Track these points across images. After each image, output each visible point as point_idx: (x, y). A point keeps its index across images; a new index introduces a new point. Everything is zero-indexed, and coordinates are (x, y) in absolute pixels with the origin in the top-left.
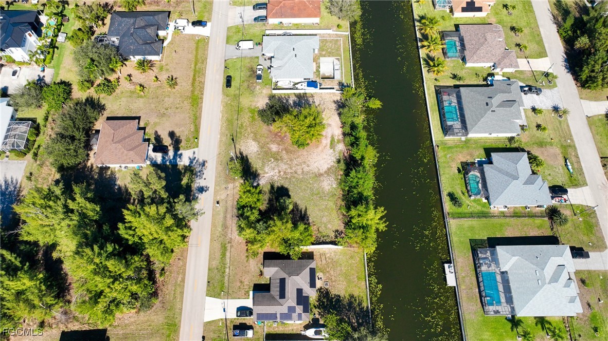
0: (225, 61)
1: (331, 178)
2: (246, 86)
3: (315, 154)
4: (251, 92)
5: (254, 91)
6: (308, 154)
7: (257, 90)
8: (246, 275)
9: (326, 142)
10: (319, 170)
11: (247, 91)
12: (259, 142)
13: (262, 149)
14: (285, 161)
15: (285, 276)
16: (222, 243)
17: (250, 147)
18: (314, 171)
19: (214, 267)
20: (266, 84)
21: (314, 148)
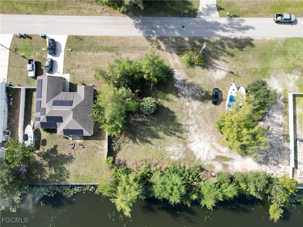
1: (182, 156)
2: (298, 64)
3: (210, 139)
4: (290, 70)
5: (290, 72)
6: (209, 131)
7: (293, 76)
8: (84, 70)
9: (224, 151)
10: (191, 142)
11: (291, 65)
12: (224, 80)
13: (216, 84)
14: (202, 107)
15: (74, 105)
16: (116, 47)
17: (219, 70)
18: (189, 137)
19: (95, 41)
20: (300, 86)
21: (216, 138)
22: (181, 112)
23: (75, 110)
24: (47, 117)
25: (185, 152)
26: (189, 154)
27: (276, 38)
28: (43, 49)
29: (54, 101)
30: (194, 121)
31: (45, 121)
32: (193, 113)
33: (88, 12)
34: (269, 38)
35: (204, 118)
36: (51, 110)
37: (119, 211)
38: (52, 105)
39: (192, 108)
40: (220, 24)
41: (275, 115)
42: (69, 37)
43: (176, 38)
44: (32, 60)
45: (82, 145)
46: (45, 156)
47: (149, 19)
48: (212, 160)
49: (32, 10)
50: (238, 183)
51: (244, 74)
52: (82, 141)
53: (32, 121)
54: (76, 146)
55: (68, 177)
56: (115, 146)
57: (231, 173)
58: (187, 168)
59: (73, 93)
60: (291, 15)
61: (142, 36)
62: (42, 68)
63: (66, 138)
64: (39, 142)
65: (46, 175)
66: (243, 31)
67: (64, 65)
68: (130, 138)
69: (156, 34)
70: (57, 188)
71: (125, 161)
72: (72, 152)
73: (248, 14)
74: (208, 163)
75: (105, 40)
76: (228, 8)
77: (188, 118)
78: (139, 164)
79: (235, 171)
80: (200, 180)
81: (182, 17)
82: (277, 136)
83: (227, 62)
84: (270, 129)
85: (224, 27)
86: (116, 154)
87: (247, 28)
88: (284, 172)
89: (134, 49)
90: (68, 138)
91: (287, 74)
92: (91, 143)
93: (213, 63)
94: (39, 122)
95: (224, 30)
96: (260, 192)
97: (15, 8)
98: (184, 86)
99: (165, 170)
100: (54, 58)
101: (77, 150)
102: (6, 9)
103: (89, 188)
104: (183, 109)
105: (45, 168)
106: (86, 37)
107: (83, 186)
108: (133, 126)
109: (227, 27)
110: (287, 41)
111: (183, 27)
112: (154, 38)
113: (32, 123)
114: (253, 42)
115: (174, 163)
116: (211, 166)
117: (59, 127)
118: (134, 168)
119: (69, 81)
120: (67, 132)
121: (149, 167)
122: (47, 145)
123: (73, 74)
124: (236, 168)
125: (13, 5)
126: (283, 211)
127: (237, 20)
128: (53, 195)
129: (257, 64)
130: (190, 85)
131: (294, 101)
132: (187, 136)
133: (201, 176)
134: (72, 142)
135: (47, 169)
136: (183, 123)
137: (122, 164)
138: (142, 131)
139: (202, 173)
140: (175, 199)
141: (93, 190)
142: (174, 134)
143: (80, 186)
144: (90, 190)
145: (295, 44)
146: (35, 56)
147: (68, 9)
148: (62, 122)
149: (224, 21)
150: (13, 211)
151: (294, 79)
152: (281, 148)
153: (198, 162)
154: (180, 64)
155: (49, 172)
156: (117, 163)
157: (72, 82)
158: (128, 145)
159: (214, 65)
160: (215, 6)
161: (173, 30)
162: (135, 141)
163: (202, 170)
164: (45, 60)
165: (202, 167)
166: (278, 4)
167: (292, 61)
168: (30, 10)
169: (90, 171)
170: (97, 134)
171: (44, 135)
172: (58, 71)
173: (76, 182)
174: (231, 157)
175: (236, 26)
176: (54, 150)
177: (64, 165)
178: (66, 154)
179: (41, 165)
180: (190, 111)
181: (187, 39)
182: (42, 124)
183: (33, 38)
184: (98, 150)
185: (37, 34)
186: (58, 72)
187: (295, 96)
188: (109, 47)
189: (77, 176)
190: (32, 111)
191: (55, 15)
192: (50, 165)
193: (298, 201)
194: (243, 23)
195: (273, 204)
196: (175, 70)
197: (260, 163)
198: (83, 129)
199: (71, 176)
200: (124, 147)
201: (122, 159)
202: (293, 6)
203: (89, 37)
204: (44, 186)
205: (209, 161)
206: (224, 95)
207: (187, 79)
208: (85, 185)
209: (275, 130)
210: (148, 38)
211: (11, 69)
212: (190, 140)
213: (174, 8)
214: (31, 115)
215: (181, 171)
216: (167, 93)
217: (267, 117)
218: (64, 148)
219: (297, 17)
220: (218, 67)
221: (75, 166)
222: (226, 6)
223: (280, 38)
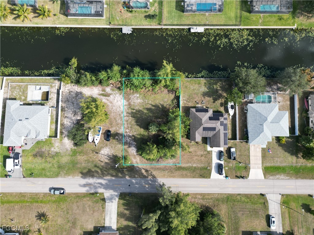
0: (24, 177)
1: (132, 97)
2: (51, 159)
3: (113, 107)
4: (57, 155)
5: (57, 153)
6: (114, 113)
7: (55, 150)
8: (198, 153)
9: (104, 100)
10: (126, 105)
11: (55, 158)
12: (102, 147)
13: (108, 144)
14: (118, 128)
15: (201, 128)
16: (176, 170)
17: (105, 154)
18: (127, 109)
19: (192, 175)
20: (51, 144)
21: (109, 108)
22: (132, 125)
23: (201, 124)
24: (219, 120)
25: (130, 99)
26: (127, 97)
27: (65, 177)
28: (227, 168)
29: (215, 130)
30: (123, 119)
31: (220, 118)
32: (124, 124)
33: (197, 196)
34: (69, 177)
35: (116, 121)
36: (216, 124)
37: (171, 63)
38: (216, 128)
39: (124, 127)
40: (103, 188)
41: (69, 124)
42: (210, 178)
43: (135, 177)
44: (233, 160)
45: (197, 103)
46: (220, 96)
47: (153, 191)
48: (112, 94)
49: (237, 197)
50: (97, 80)
51: (89, 151)
52: (197, 106)
53: (231, 119)
54: (201, 102)
55: (205, 83)
56: (176, 103)
57: (101, 86)
58: (128, 89)
59: (203, 136)
60: (54, 193)
61: (158, 179)
62: (227, 155)
63: (208, 108)
64: (225, 105)
65: (219, 84)
66: (88, 183)
67: (212, 157)
68: (166, 107)
69: (149, 180)
70: (212, 76)
71: (168, 93)
72: (203, 99)
73: (83, 196)
74: (115, 92)
75: (185, 175)
76: (97, 200)
77: (127, 121)
78: (159, 91)
79: (97, 87)
80: (120, 82)
81: (130, 193)
82: (69, 111)
83: (99, 160)
84: (73, 115)
85: (101, 186)
86: (175, 98)
87: (85, 186)
88: (66, 87)
89: (164, 169)
90: (206, 107)
91: (59, 152)
92: (190, 104)
93: (109, 160)
94: (224, 117)
95: (101, 184)
96: (83, 75)
97: (249, 198)
98: (129, 143)
99: (143, 87)
100: (219, 162)
101: (200, 100)
102: (255, 197)
103: (191, 76)
104: (131, 127)
105: (221, 89)
106: (198, 178)
107: (196, 78)
108: (164, 116)
109: (99, 187)
110: (57, 175)
111: (129, 185)
112: (150, 177)
113: (230, 117)
114: (80, 175)
115: (137, 92)
116: (113, 90)
117: (211, 114)
118: (163, 89)
119: (208, 146)
120: (206, 111)
121: (153, 90)
122: (220, 103)
123: (206, 151)
124: (97, 89)
125: (250, 201)
126: (70, 64)
127: (91, 191)
128: (215, 72)
129: (79, 159)
130: (126, 143)
131: (56, 133)
132: (128, 110)
133: (120, 84)
134: (203, 105)
135: (219, 88)
136: (130, 117)
137: (171, 92)
138: (158, 113)
139: (119, 86)
140: (137, 70)
141: (189, 75)
142: (137, 111)
143: (197, 78)
144: (191, 75)
145: (52, 173)
146: (233, 163)
147: (211, 198)
148: (209, 117)
149: (100, 190)
150: (239, 62)
151: (55, 149)
152: (67, 102)
153: (121, 93)
154: (132, 158)
155: (218, 86)
156: (174, 92)
157: (206, 145)
158: (167, 103)
159: (109, 158)
160: (107, 201)
161: (137, 183)
162: (162, 106)
163: (119, 88)
164: (225, 161)
165: (119, 90)
166: (62, 203)
167: (55, 161)
168: (238, 197)
169: (191, 87)
170: (187, 110)
171: (222, 109)
172: (216, 153)
173: (200, 80)
174: (99, 96)
175: (92, 187)
176: (215, 100)
177: (208, 91)
178: (207, 97)
179: (223, 91)
180: (126, 126)
181: (127, 177)
182: (222, 116)
183: (235, 177)
184: (186, 100)
185: (232, 179)
186: (216, 152)
187: (56, 136)
188: (182, 170)
189: (199, 84)
190: (231, 125)
191: (220, 194)
192: (217, 91)
193: (57, 70)
194: (87, 189)
195: (75, 68)
196: (135, 154)
197: (81, 93)
198: (195, 113)
199: (203, 84)
200: (170, 102)
201: (171, 95)
202: (51, 201)
203: (196, 178)
204: (221, 77)
205: (114, 93)
206: (102, 137)
207: (127, 148)
208: (194, 78)
209: (70, 114)
210: (154, 177)
211: (248, 154)
212: (126, 107)
213: (136, 200)
214: (232, 122)
215: (133, 87)
216: (141, 138)
217: (75, 122)
218: (209, 101)
219: (49, 193)
220: (106, 157)
221: (201, 90)
222: (99, 201)
223: (62, 177)
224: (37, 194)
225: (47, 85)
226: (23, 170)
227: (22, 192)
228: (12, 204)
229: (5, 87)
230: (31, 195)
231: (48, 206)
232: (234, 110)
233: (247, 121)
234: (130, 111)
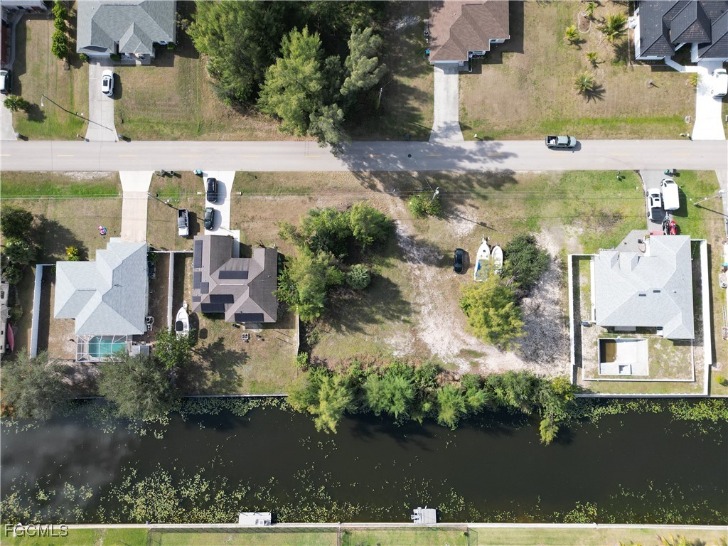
0: (637, 171)
1: (410, 350)
2: (583, 211)
3: (451, 325)
4: (570, 219)
5: (571, 223)
6: (450, 313)
7: (575, 229)
8: (261, 224)
9: (473, 343)
10: (423, 330)
11: (573, 212)
12: (472, 235)
13: (459, 242)
14: (439, 277)
15: (251, 278)
16: (309, 188)
17: (464, 221)
18: (420, 322)
19: (276, 179)
20: (586, 243)
21: (461, 323)
22: (408, 285)
23: (252, 285)
24: (212, 296)
25: (415, 344)
26: (420, 347)
27: (549, 171)
28: (198, 193)
29: (221, 272)
30: (427, 298)
31: (208, 301)
32: (425, 287)
33: (265, 135)
34: (540, 172)
35: (443, 293)
36: (217, 285)
37: (318, 431)
38: (218, 277)
39: (424, 279)
40: (464, 150)
41: (548, 287)
42: (237, 173)
43: (399, 173)
44: (184, 211)
45: (260, 337)
46: (206, 354)
47: (359, 145)
48: (454, 357)
49: (180, 133)
50: (492, 388)
51: (501, 227)
52: (261, 330)
53: (185, 301)
54: (251, 339)
55: (240, 385)
56: (309, 337)
57: (482, 376)
58: (418, 368)
59: (247, 259)
60: (569, 138)
61: (348, 170)
62: (198, 221)
63: (236, 326)
64: (197, 333)
65: (207, 382)
66: (499, 160)
67: (231, 216)
68: (332, 326)
69: (367, 168)
70: (223, 402)
71: (325, 360)
72: (246, 347)
73: (508, 135)
74: (449, 361)
75: (291, 177)
76: (477, 126)
77: (419, 294)
78: (346, 363)
79: (489, 372)
80: (436, 386)
81: (407, 140)
82: (552, 318)
83: (477, 208)
84: (541, 309)
85: (471, 155)
86: (311, 349)
87: (506, 156)
88: (562, 372)
89: (336, 189)
90: (239, 327)
91: (566, 226)
92: (274, 333)
93: (456, 209)
94: (199, 303)
95: (471, 160)
96: (524, 401)
97: (155, 131)
98: (412, 245)
99: (385, 373)
100: (216, 207)
101: (253, 344)
102: (142, 133)
103: (271, 402)
104: (410, 280)
105: (205, 371)
106: (263, 173)
107: (261, 398)
108: (336, 306)
109: (475, 154)
110: (566, 176)
111: (410, 156)
112: (366, 174)
113: (185, 305)
114: (515, 177)
115: (398, 362)
116: (454, 366)
117: (229, 311)
118: (338, 369)
119: (239, 240)
120: (240, 317)
121: (361, 367)
122: (208, 338)
123: (244, 230)
124: (491, 368)
125: (152, 127)
126: (557, 428)
127: (491, 145)
128: (217, 413)
129: (521, 211)
130: (421, 244)
131: (575, 265)
132: (417, 320)
133: (439, 381)
134: (246, 332)
135: (209, 373)
136: (412, 302)
137: (320, 364)
138: (349, 314)
139: (440, 376)
141: (277, 404)
142: (398, 318)
143: (258, 398)
144: (273, 404)
145: (578, 180)
146: (186, 204)
147: (235, 130)
148: (233, 303)
149: (471, 146)
150: (159, 437)
151: (576, 232)
152: (557, 336)
153: (434, 359)
154: (405, 212)
155: (212, 377)
156: (312, 362)
157: (243, 243)
158: (328, 335)
159: (457, 213)
160: (457, 124)
161: (395, 161)
162: (339, 330)
163: (439, 370)
164: (202, 209)
165: (441, 366)
166: (552, 119)
167: (574, 206)
168: (177, 133)
169: (273, 375)
170: (283, 320)
171: (204, 322)
172: (221, 226)
173: (251, 393)
174: (483, 350)
175: (490, 154)
176: (219, 345)
177: (234, 367)
178: (237, 351)
179: (200, 367)
180: (421, 283)
181: (415, 174)
182: (203, 306)
183: (183, 176)
184: (285, 343)
185: (188, 170)
186: (222, 228)
187: (575, 259)
188: (298, 188)
189: (254, 383)
190: (185, 286)
191: (215, 140)
192: (214, 367)
193: (585, 415)
194: (499, 148)
195: (545, 419)
196: (398, 222)
197: (526, 359)
198: (264, 312)
199: (244, 384)
200: (323, 338)
201: (320, 356)
202: (574, 123)
203: (267, 173)
204: (204, 399)
205: (450, 358)
206: (472, 259)
207: (417, 235)
208: (265, 397)
209: (549, 310)
210: (357, 174)
211: (151, 224)
212: (422, 326)
213: (395, 127)
214: (183, 293)
215: (408, 372)
216: (387, 256)
217: (536, 291)
218: (233, 341)
219: (580, 139)
220: (462, 216)
221: (251, 369)
222: (473, 123)
223: (556, 171)
224: (606, 137)
225: (605, 377)
226: (641, 186)
227: (638, 141)
228: (656, 115)
229: (702, 372)
230: (619, 136)
231: (580, 114)
232: (177, 320)
233: (149, 296)
234: (413, 317)
